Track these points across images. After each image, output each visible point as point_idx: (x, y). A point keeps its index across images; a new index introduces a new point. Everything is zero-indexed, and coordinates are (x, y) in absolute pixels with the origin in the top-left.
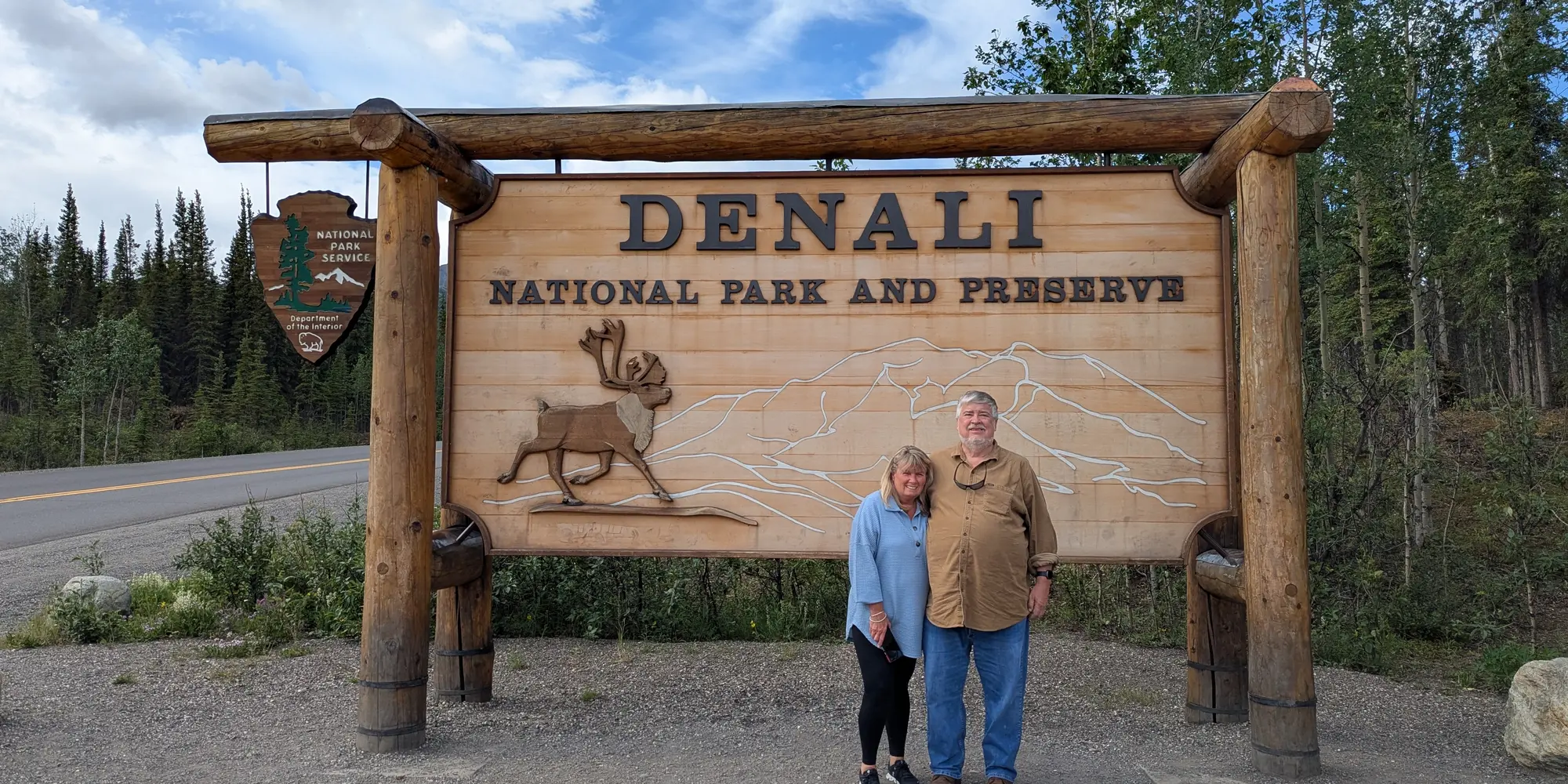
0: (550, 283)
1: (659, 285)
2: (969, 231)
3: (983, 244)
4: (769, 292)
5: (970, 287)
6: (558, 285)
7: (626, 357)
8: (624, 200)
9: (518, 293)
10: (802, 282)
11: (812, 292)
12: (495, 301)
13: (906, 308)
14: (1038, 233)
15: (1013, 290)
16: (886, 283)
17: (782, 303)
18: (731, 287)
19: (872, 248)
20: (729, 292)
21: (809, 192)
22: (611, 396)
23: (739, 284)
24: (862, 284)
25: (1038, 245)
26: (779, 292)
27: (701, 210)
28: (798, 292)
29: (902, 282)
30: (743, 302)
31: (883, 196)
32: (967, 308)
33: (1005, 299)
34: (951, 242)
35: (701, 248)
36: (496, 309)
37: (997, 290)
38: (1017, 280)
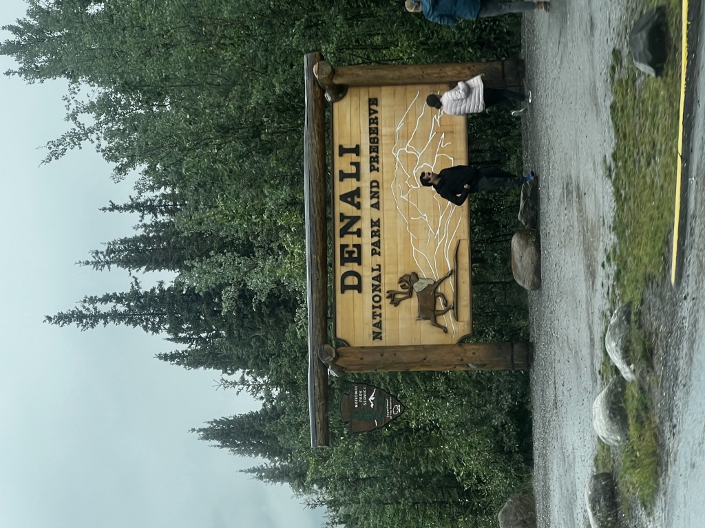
0: (374, 318)
1: (373, 279)
2: (353, 170)
3: (357, 165)
4: (376, 239)
5: (372, 169)
6: (374, 315)
7: (400, 290)
8: (342, 292)
9: (377, 330)
10: (372, 227)
11: (376, 223)
12: (381, 338)
13: (381, 190)
14: (354, 146)
15: (374, 154)
16: (371, 198)
17: (379, 234)
18: (374, 253)
19: (359, 203)
20: (376, 253)
21: (339, 225)
22: (415, 294)
23: (372, 250)
24: (372, 206)
25: (358, 146)
26: (375, 235)
27: (346, 264)
28: (375, 228)
29: (371, 192)
30: (379, 248)
31: (341, 199)
32: (380, 169)
33: (377, 157)
34: (357, 176)
35: (360, 264)
36: (383, 338)
37: (374, 160)
38: (370, 153)
